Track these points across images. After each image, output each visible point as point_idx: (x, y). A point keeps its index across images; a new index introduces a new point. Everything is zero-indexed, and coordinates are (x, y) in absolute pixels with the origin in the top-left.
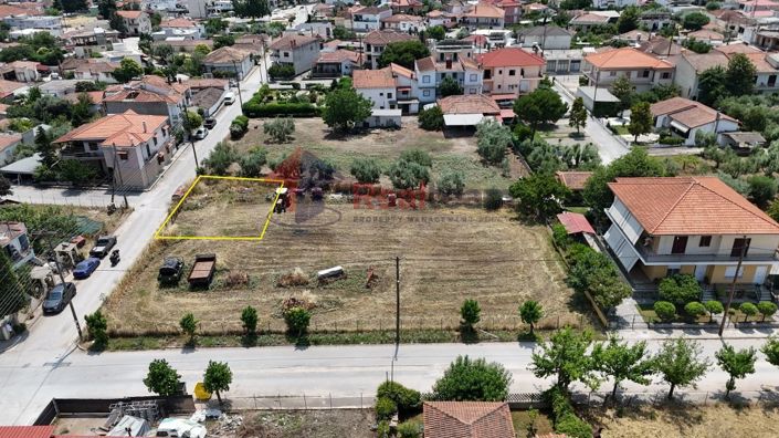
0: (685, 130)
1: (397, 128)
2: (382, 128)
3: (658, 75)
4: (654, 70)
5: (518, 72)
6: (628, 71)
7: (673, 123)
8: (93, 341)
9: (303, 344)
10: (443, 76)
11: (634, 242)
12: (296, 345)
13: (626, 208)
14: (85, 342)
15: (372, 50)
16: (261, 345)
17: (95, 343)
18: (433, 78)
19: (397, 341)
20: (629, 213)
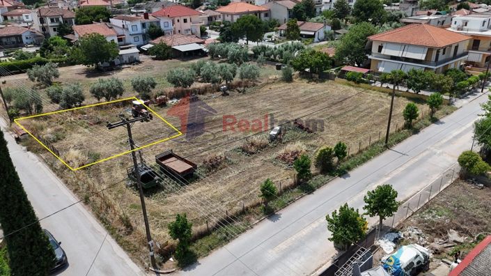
0: (313, 33)
1: (139, 62)
2: (127, 64)
3: (262, 15)
4: (260, 12)
5: (188, 20)
7: (301, 32)
8: (171, 259)
9: (343, 173)
10: (143, 25)
11: (423, 59)
12: (340, 176)
13: (402, 44)
14: (160, 264)
15: (48, 21)
16: (319, 187)
17: (176, 258)
18: (139, 26)
19: (387, 147)
20: (405, 46)
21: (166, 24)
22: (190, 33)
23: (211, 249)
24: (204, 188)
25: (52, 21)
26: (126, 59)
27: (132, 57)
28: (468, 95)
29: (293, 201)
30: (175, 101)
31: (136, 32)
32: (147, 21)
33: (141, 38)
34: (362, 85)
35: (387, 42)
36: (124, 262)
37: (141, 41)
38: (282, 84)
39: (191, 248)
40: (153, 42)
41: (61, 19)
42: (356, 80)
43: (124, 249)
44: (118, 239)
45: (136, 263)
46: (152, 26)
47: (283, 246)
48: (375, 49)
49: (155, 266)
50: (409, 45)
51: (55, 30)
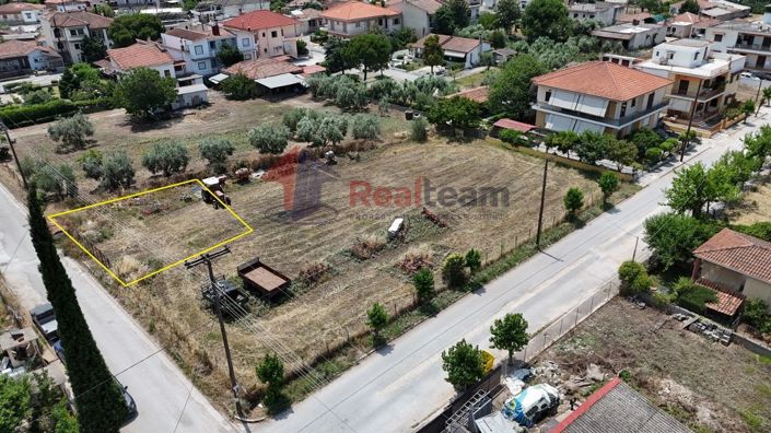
0: (462, 56)
1: (206, 104)
2: (190, 108)
3: (390, 22)
4: (386, 17)
5: (279, 33)
6: (367, 20)
7: (446, 53)
8: (260, 405)
9: (477, 288)
10: (212, 44)
11: (603, 115)
12: (473, 292)
13: (575, 93)
14: (247, 412)
15: (67, 33)
16: (444, 307)
17: (266, 404)
18: (206, 47)
19: (539, 249)
20: (580, 96)
21: (246, 42)
22: (281, 52)
23: (307, 391)
24: (300, 310)
25: (73, 33)
26: (188, 101)
27: (197, 97)
28: (662, 165)
29: (411, 327)
30: (261, 173)
31: (201, 56)
32: (217, 37)
33: (208, 63)
34: (521, 148)
35: (556, 89)
36: (203, 409)
37: (209, 69)
38: (413, 146)
39: (284, 392)
40: (226, 70)
41: (86, 31)
42: (513, 142)
43: (204, 393)
44: (194, 380)
45: (218, 410)
46: (225, 47)
47: (393, 387)
48: (541, 96)
49: (241, 414)
50: (585, 95)
51: (77, 47)
